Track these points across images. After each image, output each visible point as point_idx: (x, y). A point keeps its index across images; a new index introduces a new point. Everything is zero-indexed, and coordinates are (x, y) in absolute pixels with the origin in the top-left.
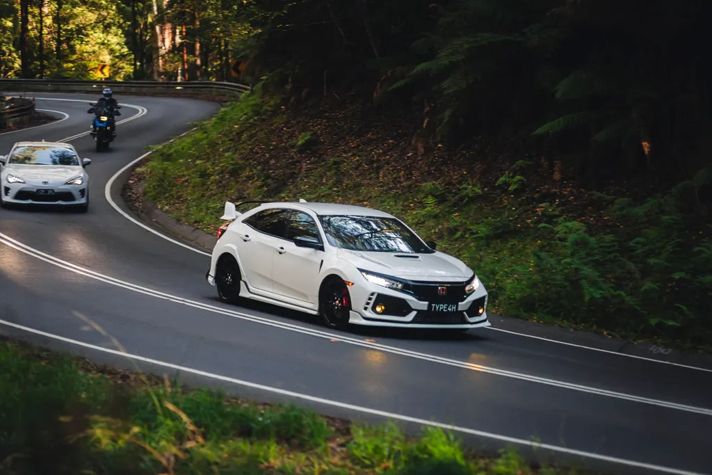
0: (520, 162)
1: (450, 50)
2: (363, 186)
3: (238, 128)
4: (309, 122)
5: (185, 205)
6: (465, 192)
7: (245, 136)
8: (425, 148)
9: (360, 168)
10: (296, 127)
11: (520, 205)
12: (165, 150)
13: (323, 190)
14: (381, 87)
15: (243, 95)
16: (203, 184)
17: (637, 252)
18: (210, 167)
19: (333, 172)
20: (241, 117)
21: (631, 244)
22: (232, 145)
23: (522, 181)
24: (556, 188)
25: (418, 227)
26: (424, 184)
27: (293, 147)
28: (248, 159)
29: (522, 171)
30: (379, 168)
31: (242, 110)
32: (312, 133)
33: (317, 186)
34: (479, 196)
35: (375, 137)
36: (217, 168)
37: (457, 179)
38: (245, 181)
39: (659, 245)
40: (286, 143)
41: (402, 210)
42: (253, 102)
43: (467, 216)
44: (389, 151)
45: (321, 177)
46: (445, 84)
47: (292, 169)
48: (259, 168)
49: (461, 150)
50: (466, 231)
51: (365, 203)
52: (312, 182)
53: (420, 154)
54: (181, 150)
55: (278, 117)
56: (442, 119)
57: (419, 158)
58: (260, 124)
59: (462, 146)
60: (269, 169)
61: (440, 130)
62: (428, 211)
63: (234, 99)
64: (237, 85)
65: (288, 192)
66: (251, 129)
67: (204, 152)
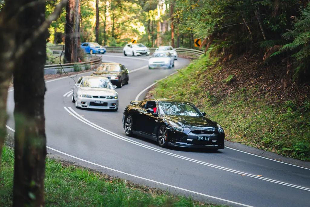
1: (300, 39)
2: (257, 102)
3: (198, 73)
4: (232, 70)
6: (306, 106)
7: (201, 76)
8: (287, 84)
9: (256, 93)
10: (226, 72)
12: (164, 82)
13: (238, 103)
14: (267, 55)
15: (201, 56)
18: (184, 91)
19: (243, 95)
20: (200, 67)
22: (196, 81)
25: (283, 122)
26: (286, 102)
27: (224, 82)
28: (203, 88)
30: (265, 93)
31: (200, 64)
32: (233, 76)
33: (235, 101)
35: (263, 78)
36: (188, 92)
37: (302, 99)
38: (201, 98)
40: (221, 81)
41: (276, 114)
42: (206, 60)
43: (306, 117)
44: (270, 85)
45: (237, 97)
46: (297, 54)
47: (224, 93)
48: (208, 92)
49: (304, 85)
50: (306, 124)
51: (258, 110)
52: (233, 99)
53: (285, 87)
54: (171, 83)
55: (217, 68)
56: (296, 71)
57: (284, 89)
58: (209, 71)
59: (305, 84)
60: (213, 93)
61: (295, 76)
62: (288, 114)
63: (197, 58)
64: (197, 51)
65: (221, 103)
66: (204, 73)
67: (182, 83)
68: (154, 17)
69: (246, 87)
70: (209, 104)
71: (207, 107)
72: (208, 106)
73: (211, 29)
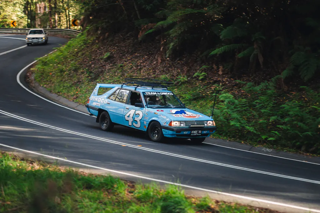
0: (204, 67)
1: (173, 17)
3: (77, 51)
4: (109, 48)
5: (54, 85)
6: (179, 80)
7: (80, 54)
8: (161, 60)
9: (133, 69)
10: (103, 50)
11: (204, 86)
12: (44, 60)
13: (116, 78)
14: (142, 33)
15: (78, 35)
16: (62, 75)
17: (256, 107)
18: (64, 67)
19: (120, 70)
20: (78, 45)
21: (254, 103)
22: (74, 58)
23: (205, 75)
24: (220, 78)
26: (161, 76)
27: (102, 59)
28: (81, 65)
29: (205, 70)
30: (140, 69)
31: (78, 42)
32: (110, 53)
33: (113, 77)
34: (186, 82)
35: (139, 55)
36: (67, 68)
37: (176, 74)
38: (81, 74)
39: (266, 103)
40: (99, 57)
42: (84, 39)
43: (180, 90)
44: (145, 61)
45: (115, 72)
46: (171, 31)
47: (102, 69)
48: (87, 68)
49: (178, 61)
50: (180, 97)
52: (111, 75)
53: (159, 63)
54: (51, 60)
55: (95, 46)
56: (169, 47)
57: (159, 65)
58: (86, 48)
59: (178, 59)
60: (91, 69)
61: (168, 52)
63: (74, 37)
64: (74, 30)
65: (100, 79)
66: (83, 51)
67: (61, 61)
69: (122, 63)
70: (89, 80)
71: (86, 83)
72: (87, 81)
73: (88, 9)
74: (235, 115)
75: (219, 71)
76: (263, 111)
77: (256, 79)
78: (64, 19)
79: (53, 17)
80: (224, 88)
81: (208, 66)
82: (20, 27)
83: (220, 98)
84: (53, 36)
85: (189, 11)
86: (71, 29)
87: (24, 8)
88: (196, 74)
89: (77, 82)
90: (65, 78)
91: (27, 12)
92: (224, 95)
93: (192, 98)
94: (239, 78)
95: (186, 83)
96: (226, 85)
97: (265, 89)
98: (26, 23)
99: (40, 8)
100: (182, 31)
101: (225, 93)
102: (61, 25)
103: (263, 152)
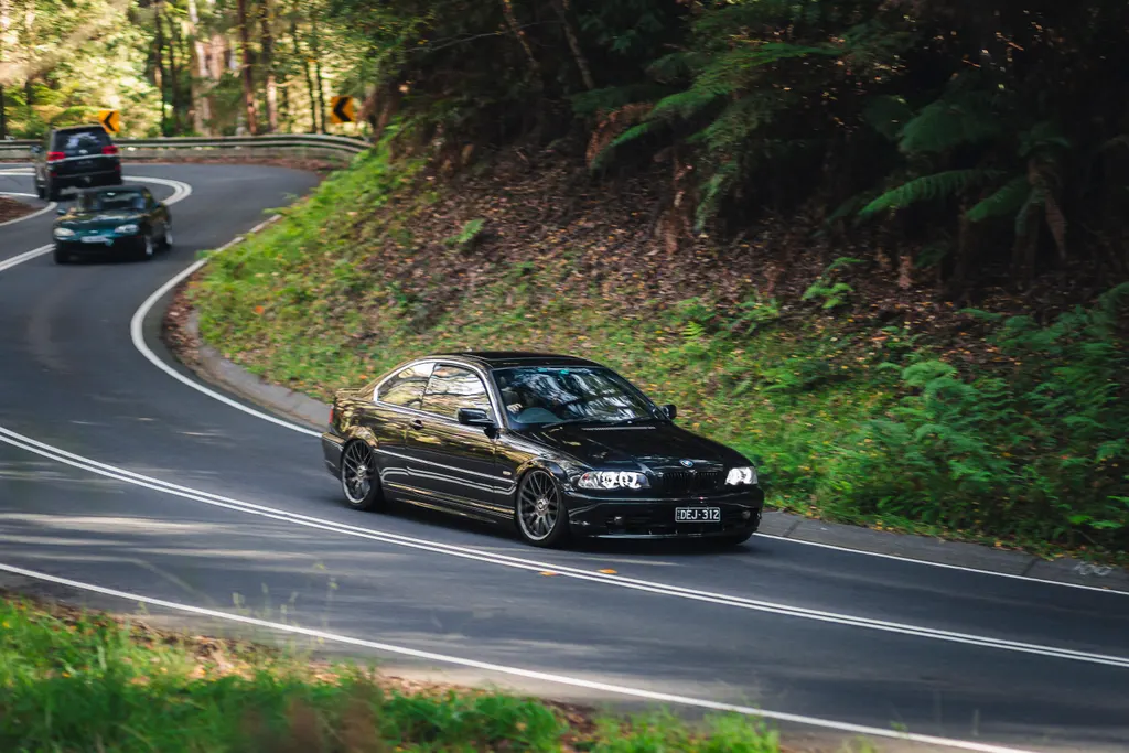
0: (841, 261)
1: (718, 75)
2: (576, 308)
3: (355, 217)
4: (476, 202)
5: (273, 351)
6: (749, 315)
7: (367, 230)
8: (679, 241)
9: (569, 278)
10: (457, 211)
11: (846, 333)
12: (230, 258)
13: (508, 317)
14: (599, 141)
15: (357, 158)
16: (303, 314)
17: (1046, 407)
18: (310, 284)
19: (523, 286)
20: (359, 197)
21: (1033, 395)
22: (347, 245)
23: (846, 291)
24: (904, 302)
25: (673, 376)
26: (680, 303)
27: (451, 246)
28: (374, 271)
29: (844, 274)
30: (601, 277)
31: (358, 186)
32: (483, 221)
33: (496, 312)
34: (775, 320)
35: (591, 225)
36: (323, 286)
37: (735, 292)
38: (374, 306)
39: (1082, 392)
40: (440, 239)
41: (645, 348)
42: (379, 171)
43: (755, 354)
44: (617, 248)
45: (504, 295)
46: (709, 131)
47: (452, 283)
48: (396, 283)
49: (740, 242)
51: (581, 338)
52: (489, 304)
53: (670, 252)
54: (259, 258)
55: (424, 195)
56: (706, 191)
57: (670, 259)
58: (391, 207)
59: (741, 235)
60: (414, 286)
61: (703, 210)
62: (690, 349)
63: (344, 166)
64: (342, 139)
65: (448, 322)
66: (377, 217)
67: (299, 258)
68: (177, 27)
69: (531, 260)
70: (405, 327)
71: (396, 340)
72: (400, 333)
73: (394, 56)
74: (965, 440)
75: (898, 275)
76: (1070, 420)
77: (1040, 300)
78: (302, 96)
79: (261, 91)
80: (919, 339)
81: (857, 258)
82: (134, 135)
83: (904, 377)
84: (260, 163)
85: (775, 49)
86: (330, 134)
87: (144, 61)
88: (812, 291)
89: (362, 339)
90: (316, 324)
91: (158, 76)
92: (922, 366)
93: (799, 382)
94: (977, 300)
95: (776, 325)
96: (927, 326)
97: (1076, 339)
98: (158, 118)
99: (208, 57)
100: (754, 126)
101: (924, 357)
102: (292, 122)
103: (1078, 578)
